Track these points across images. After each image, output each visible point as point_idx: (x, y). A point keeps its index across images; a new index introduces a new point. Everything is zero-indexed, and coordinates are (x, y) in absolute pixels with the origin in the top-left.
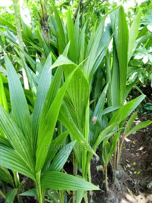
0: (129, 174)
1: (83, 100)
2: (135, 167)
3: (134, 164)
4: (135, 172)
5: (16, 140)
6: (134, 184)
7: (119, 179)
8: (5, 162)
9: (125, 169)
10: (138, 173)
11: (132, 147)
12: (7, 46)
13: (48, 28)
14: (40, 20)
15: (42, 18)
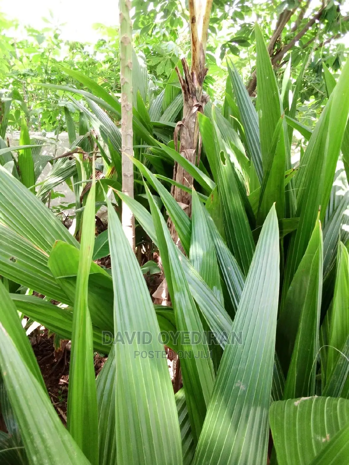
12: (82, 137)
13: (202, 102)
14: (183, 80)
15: (189, 75)
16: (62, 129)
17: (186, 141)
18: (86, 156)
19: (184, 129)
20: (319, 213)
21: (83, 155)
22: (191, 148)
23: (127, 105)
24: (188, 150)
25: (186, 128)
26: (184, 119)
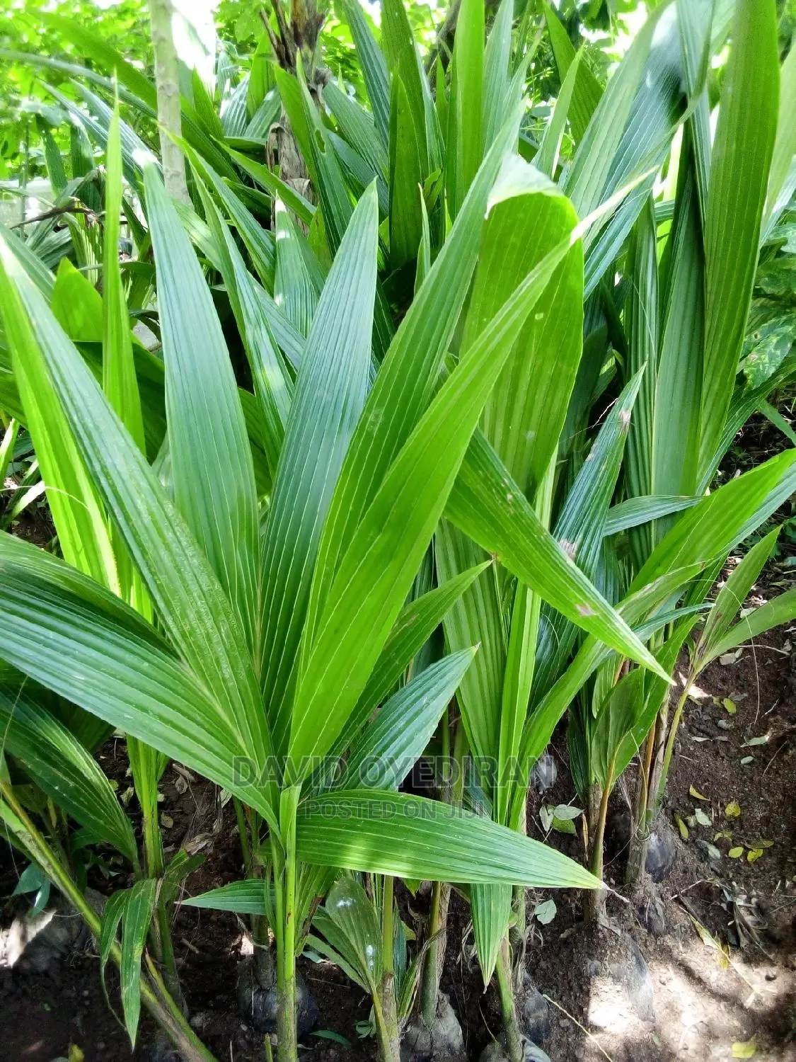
0: (704, 856)
1: (531, 434)
2: (732, 823)
3: (732, 809)
4: (736, 852)
5: (192, 616)
6: (731, 905)
7: (659, 876)
8: (140, 714)
9: (685, 833)
10: (751, 856)
11: (722, 731)
12: (80, 180)
13: (317, 83)
14: (277, 38)
15: (287, 28)
16: (34, 170)
17: (290, 161)
18: (92, 217)
19: (285, 137)
20: (446, 201)
21: (86, 217)
22: (301, 177)
23: (168, 86)
24: (296, 180)
25: (288, 136)
26: (284, 118)
